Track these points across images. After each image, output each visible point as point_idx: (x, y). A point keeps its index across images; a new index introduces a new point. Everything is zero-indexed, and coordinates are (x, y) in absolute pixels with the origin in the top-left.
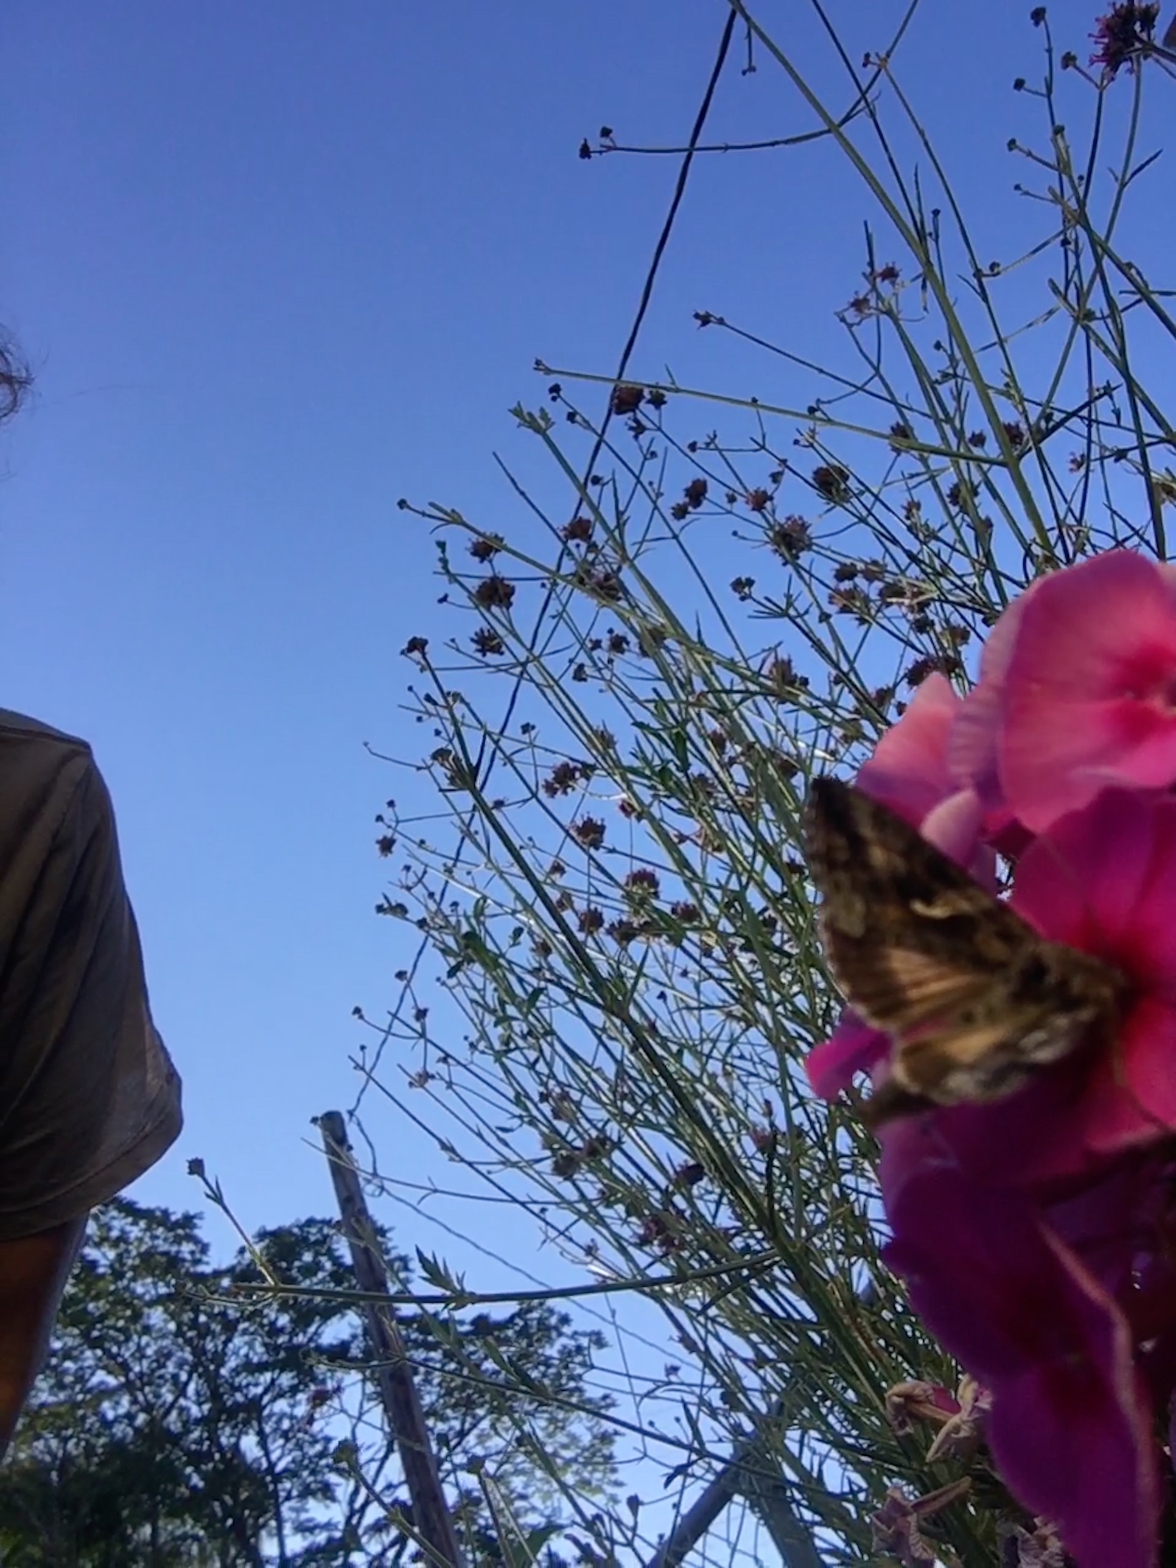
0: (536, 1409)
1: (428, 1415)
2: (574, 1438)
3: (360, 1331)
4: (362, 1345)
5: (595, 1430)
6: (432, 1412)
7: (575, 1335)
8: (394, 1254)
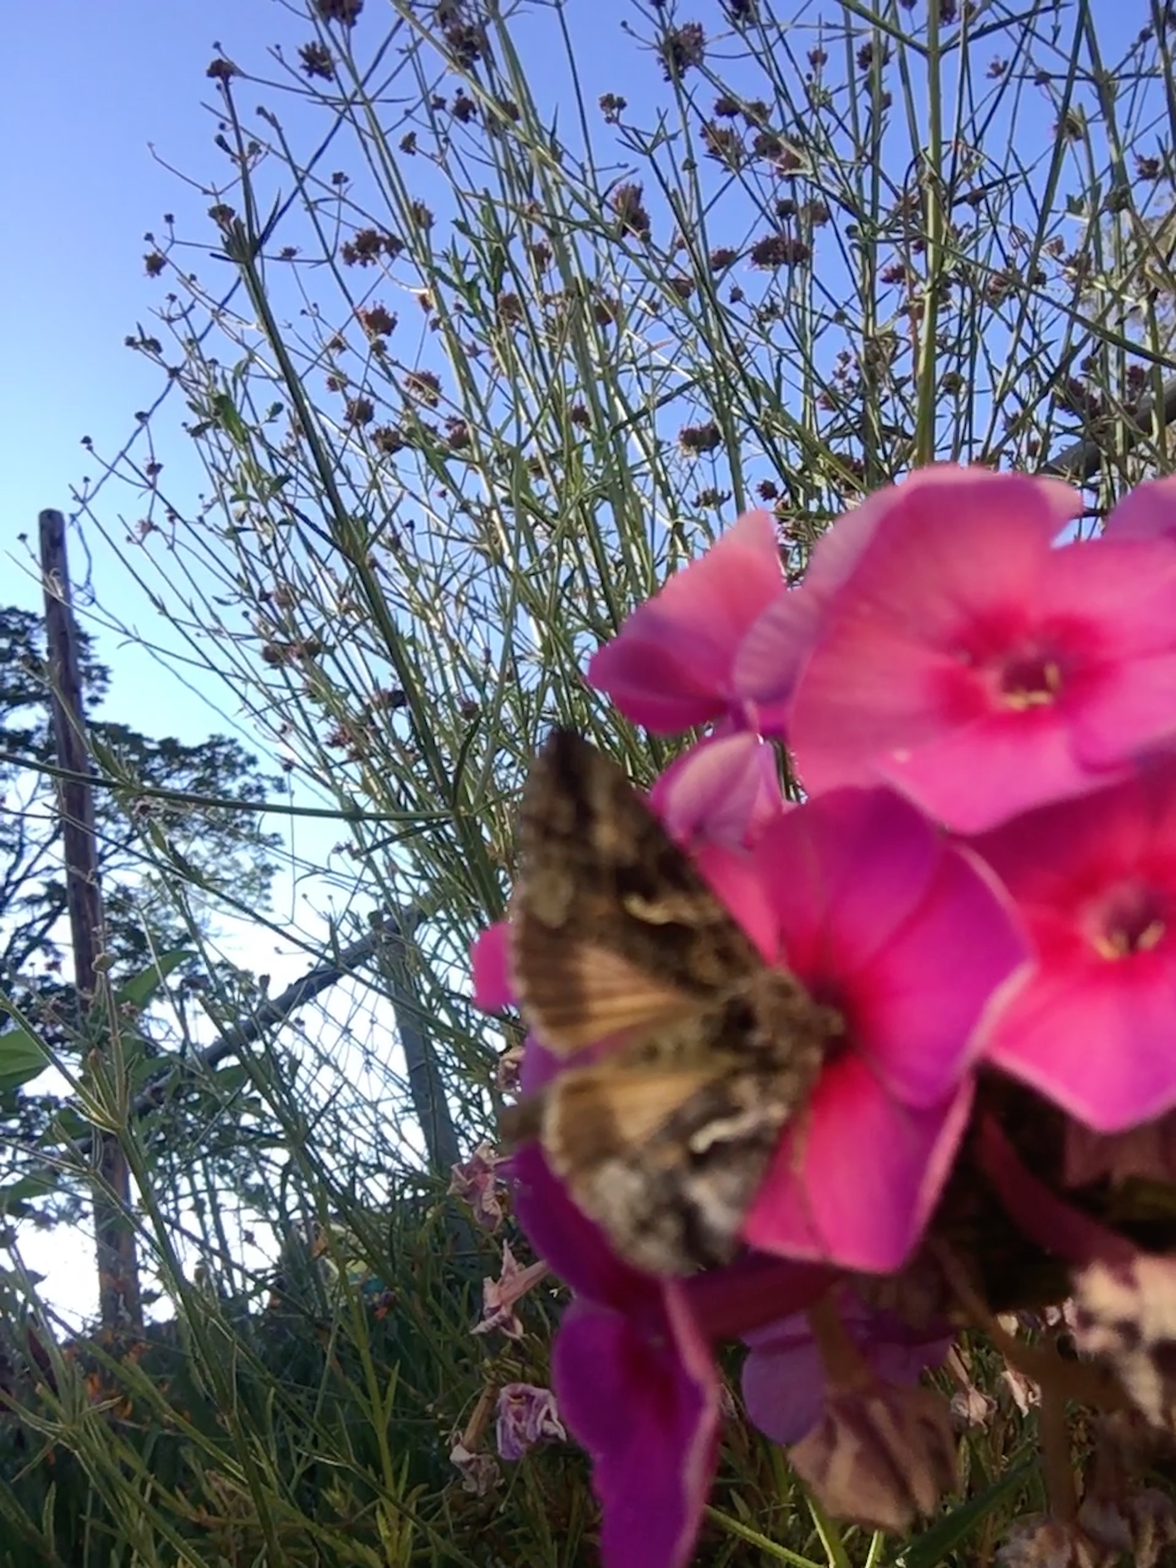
0: (206, 832)
1: (99, 814)
2: (237, 864)
3: (45, 725)
4: (46, 738)
5: (259, 861)
6: (105, 813)
7: (258, 776)
8: (94, 661)
